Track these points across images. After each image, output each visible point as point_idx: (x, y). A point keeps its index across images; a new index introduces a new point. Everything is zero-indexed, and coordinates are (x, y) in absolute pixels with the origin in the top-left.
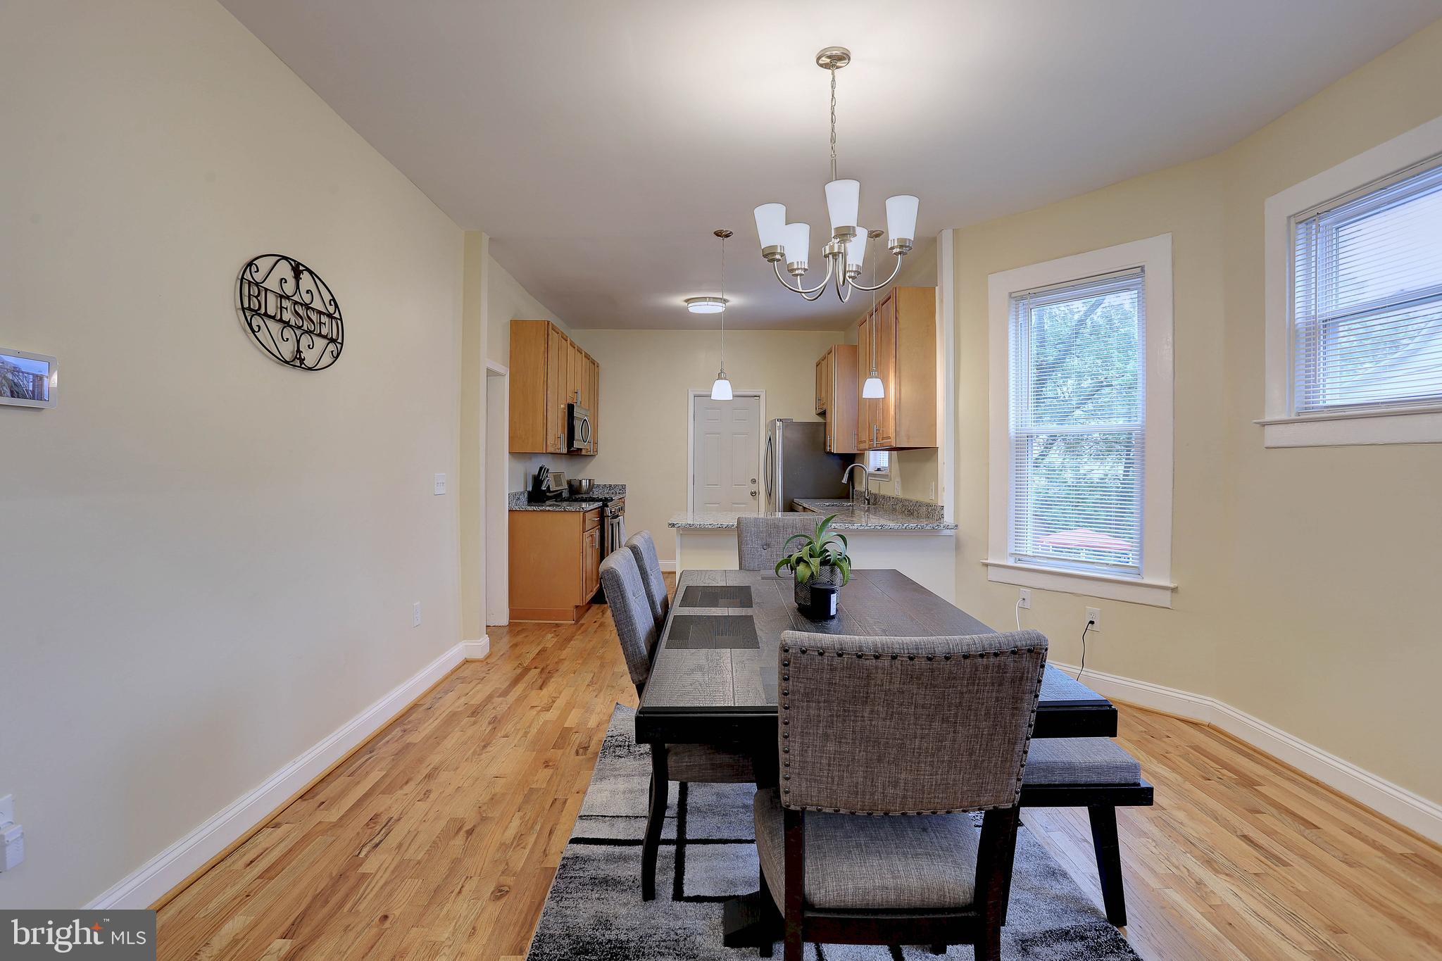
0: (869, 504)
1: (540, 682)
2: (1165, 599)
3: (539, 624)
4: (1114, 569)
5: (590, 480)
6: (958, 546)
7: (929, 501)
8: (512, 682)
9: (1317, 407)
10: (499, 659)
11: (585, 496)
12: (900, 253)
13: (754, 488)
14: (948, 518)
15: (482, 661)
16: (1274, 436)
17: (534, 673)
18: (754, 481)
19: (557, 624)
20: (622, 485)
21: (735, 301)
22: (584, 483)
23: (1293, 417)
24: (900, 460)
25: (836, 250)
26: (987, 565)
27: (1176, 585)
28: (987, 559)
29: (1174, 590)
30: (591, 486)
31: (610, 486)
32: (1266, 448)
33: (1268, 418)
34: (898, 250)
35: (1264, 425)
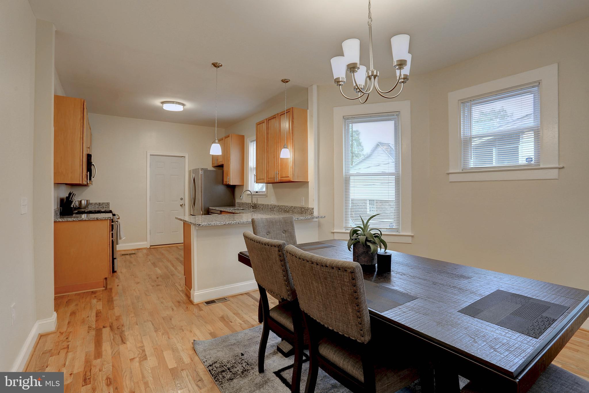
0: (253, 208)
1: (118, 338)
2: (409, 240)
3: (79, 294)
4: (389, 230)
5: (87, 201)
6: (319, 225)
7: (301, 206)
8: (95, 343)
9: (468, 168)
10: (68, 327)
11: (83, 210)
12: (403, 82)
13: (182, 202)
14: (316, 214)
15: (56, 333)
16: (452, 178)
17: (106, 332)
18: (182, 199)
19: (92, 292)
20: (107, 203)
21: (189, 105)
22: (83, 202)
23: (461, 171)
24: (274, 188)
25: (375, 74)
26: (333, 233)
27: (413, 235)
28: (334, 230)
29: (412, 236)
30: (88, 204)
31: (100, 203)
32: (450, 182)
33: (451, 171)
34: (403, 80)
35: (449, 174)
